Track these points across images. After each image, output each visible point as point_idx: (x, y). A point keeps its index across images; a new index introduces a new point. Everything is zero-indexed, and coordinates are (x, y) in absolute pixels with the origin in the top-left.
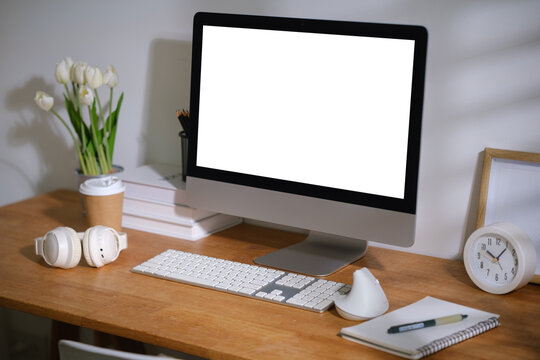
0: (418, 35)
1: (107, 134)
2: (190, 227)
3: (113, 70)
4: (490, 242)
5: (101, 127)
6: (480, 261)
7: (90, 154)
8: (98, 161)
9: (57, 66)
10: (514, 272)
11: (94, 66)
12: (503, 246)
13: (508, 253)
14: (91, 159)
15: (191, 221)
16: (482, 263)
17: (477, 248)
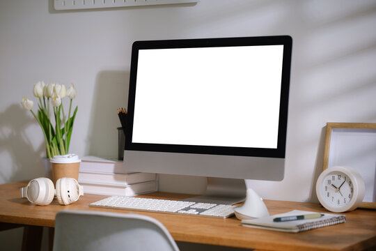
0: (286, 42)
1: (66, 133)
2: (124, 188)
3: (73, 86)
4: (333, 178)
5: (62, 127)
6: (327, 192)
7: (54, 145)
8: (59, 150)
9: (34, 86)
10: (350, 197)
11: (61, 84)
12: (342, 180)
13: (346, 185)
14: (55, 148)
15: (126, 184)
16: (328, 194)
17: (325, 183)
